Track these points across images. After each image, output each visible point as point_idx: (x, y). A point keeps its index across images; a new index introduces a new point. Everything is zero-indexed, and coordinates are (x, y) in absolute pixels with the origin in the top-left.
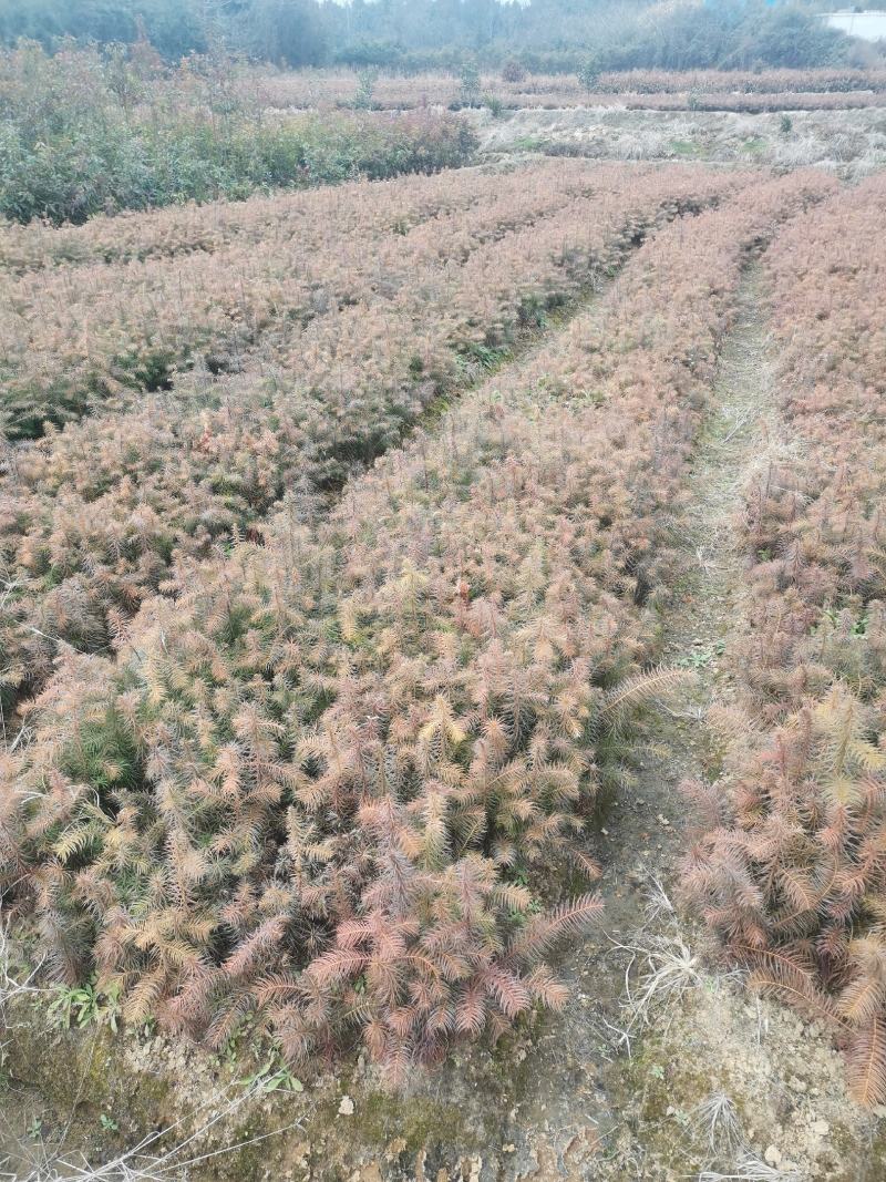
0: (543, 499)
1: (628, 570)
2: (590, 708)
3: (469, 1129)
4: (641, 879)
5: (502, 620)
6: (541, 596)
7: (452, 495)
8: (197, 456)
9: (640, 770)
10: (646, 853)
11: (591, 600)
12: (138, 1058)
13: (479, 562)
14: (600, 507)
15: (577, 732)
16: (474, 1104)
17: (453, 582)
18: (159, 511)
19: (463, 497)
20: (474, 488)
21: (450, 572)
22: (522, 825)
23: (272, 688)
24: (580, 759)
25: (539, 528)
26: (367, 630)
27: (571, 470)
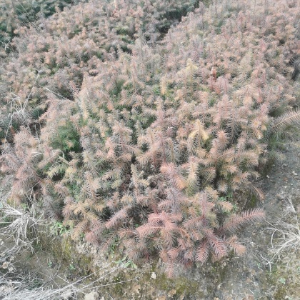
0: (254, 32)
1: (290, 64)
2: (267, 126)
3: (201, 290)
4: (282, 197)
5: (230, 86)
6: (249, 75)
7: (213, 31)
8: (112, 19)
9: (287, 151)
10: (286, 187)
11: (272, 77)
12: (80, 249)
13: (222, 61)
14: (280, 35)
15: (260, 137)
16: (203, 281)
17: (210, 69)
18: (96, 42)
19: (218, 32)
20: (223, 28)
21: (209, 65)
22: (231, 176)
23: (131, 114)
24: (260, 148)
25: (251, 45)
26: (172, 90)
27: (268, 19)
